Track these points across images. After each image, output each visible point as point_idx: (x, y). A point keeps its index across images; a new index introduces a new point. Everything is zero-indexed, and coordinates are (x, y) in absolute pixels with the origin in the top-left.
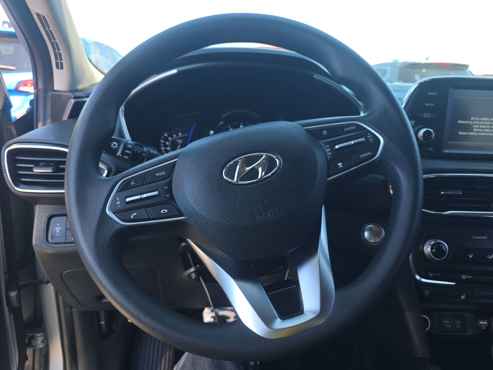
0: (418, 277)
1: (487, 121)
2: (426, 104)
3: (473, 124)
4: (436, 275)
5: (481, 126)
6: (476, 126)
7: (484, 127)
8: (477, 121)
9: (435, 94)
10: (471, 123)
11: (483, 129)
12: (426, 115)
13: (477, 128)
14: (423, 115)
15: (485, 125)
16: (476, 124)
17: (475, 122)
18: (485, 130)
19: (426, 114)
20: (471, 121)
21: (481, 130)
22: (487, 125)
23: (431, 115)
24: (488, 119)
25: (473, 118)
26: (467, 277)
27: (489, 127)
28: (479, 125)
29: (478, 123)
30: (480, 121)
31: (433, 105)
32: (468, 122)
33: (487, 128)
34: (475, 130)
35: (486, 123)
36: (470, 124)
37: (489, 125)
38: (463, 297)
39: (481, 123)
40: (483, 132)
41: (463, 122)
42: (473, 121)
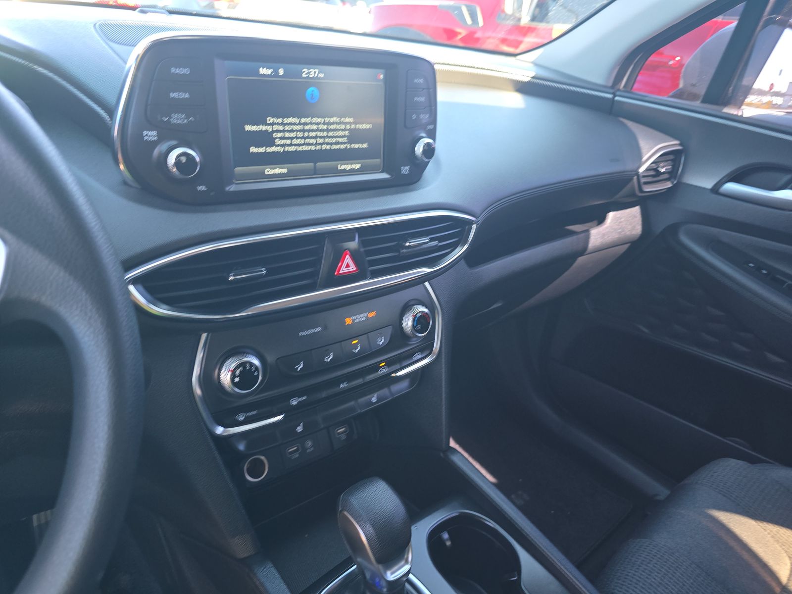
0: (220, 430)
1: (294, 124)
2: (173, 95)
3: (273, 132)
4: (250, 414)
5: (287, 135)
6: (279, 135)
7: (292, 135)
8: (278, 124)
9: (186, 71)
10: (270, 129)
11: (292, 138)
12: (178, 119)
13: (281, 138)
14: (171, 118)
15: (292, 131)
16: (278, 131)
17: (276, 127)
18: (295, 141)
19: (176, 116)
20: (269, 124)
21: (288, 142)
22: (297, 131)
23: (187, 117)
24: (296, 120)
25: (270, 120)
26: (300, 399)
27: (300, 134)
28: (283, 131)
29: (281, 128)
30: (283, 124)
31: (187, 96)
32: (264, 128)
33: (297, 138)
34: (278, 142)
35: (295, 127)
36: (266, 131)
37: (300, 131)
38: (299, 429)
39: (287, 128)
40: (291, 145)
41: (255, 128)
42: (273, 124)
